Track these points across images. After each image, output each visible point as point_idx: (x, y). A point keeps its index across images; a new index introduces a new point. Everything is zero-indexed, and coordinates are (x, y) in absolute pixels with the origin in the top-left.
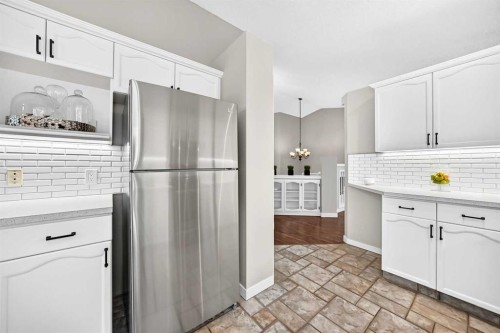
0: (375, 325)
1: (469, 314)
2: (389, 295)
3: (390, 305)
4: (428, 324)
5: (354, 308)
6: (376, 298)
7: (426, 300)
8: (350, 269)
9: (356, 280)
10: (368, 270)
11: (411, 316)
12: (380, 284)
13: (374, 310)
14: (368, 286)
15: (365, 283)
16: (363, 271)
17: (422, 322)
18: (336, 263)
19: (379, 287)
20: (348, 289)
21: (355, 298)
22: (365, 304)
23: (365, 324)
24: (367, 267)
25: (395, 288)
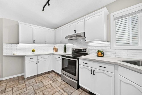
0: (35, 89)
1: (42, 75)
2: (30, 82)
3: (33, 84)
4: (40, 81)
5: (28, 91)
6: (29, 85)
7: (36, 78)
8: (15, 85)
9: (20, 86)
10: (20, 82)
11: (37, 82)
12: (26, 82)
13: (31, 87)
14: (25, 84)
15: (23, 85)
16: (19, 83)
17: (39, 81)
18: (7, 88)
19: (27, 83)
20: (21, 89)
21: (25, 89)
22: (29, 88)
23: (33, 91)
24: (19, 81)
25: (30, 80)
